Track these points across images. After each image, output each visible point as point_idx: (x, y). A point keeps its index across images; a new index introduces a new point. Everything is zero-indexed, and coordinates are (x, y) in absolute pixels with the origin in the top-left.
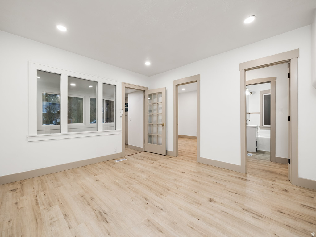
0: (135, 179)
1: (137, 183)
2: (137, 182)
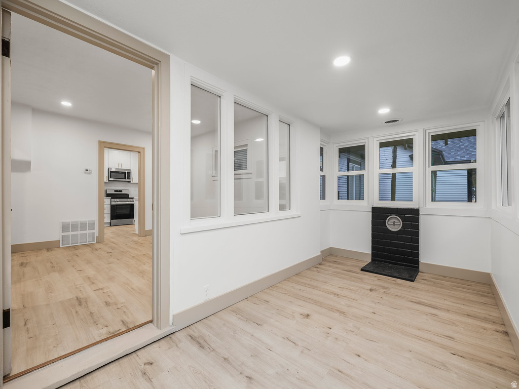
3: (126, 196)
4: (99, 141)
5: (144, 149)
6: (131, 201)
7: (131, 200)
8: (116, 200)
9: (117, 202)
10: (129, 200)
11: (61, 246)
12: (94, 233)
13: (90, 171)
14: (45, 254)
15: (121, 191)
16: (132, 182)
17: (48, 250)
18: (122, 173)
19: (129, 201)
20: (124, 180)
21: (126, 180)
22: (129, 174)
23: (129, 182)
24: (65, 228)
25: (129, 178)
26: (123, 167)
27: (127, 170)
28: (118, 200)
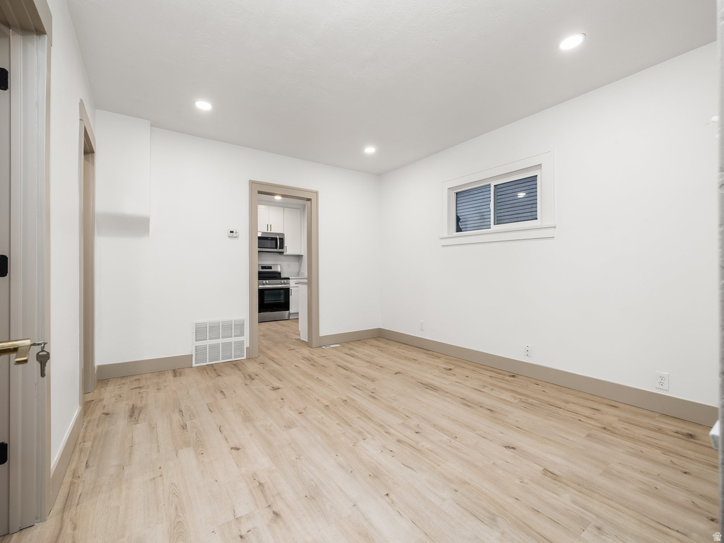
0: (399, 441)
1: (390, 427)
2: (392, 431)
3: (277, 276)
4: (250, 181)
5: (317, 193)
6: (285, 284)
7: (285, 281)
8: (264, 282)
9: (267, 284)
10: (282, 281)
11: (194, 365)
12: (243, 341)
13: (236, 233)
14: (171, 382)
15: (270, 268)
16: (285, 253)
17: (176, 373)
18: (273, 239)
19: (281, 284)
20: (275, 250)
21: (278, 250)
22: (282, 240)
23: (282, 253)
24: (200, 332)
25: (282, 247)
26: (273, 231)
27: (279, 234)
28: (267, 282)
